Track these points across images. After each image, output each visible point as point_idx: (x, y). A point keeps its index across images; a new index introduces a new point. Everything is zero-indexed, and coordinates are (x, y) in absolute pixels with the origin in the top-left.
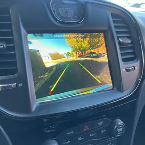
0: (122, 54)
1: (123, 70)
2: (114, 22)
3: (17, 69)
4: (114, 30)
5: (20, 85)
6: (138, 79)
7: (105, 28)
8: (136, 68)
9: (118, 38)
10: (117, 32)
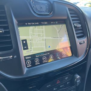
0: (77, 34)
1: (78, 44)
2: (70, 13)
3: (12, 46)
4: (71, 19)
5: (15, 57)
7: (66, 18)
8: (85, 42)
9: (73, 23)
10: (73, 20)
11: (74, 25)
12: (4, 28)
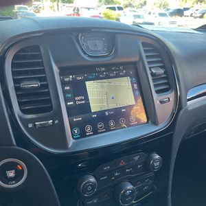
0: (155, 86)
1: (157, 102)
2: (145, 51)
3: (52, 106)
4: (146, 61)
5: (57, 122)
6: (173, 111)
7: (136, 59)
8: (171, 99)
9: (150, 68)
10: (149, 63)
11: (150, 70)
12: (40, 79)
